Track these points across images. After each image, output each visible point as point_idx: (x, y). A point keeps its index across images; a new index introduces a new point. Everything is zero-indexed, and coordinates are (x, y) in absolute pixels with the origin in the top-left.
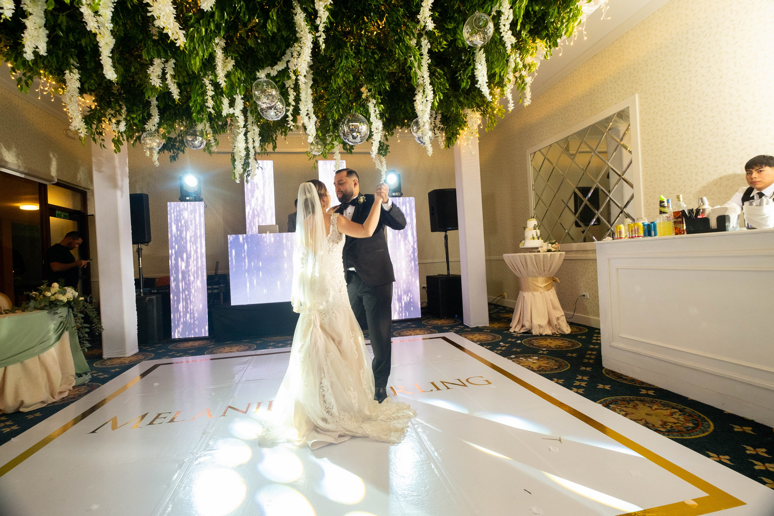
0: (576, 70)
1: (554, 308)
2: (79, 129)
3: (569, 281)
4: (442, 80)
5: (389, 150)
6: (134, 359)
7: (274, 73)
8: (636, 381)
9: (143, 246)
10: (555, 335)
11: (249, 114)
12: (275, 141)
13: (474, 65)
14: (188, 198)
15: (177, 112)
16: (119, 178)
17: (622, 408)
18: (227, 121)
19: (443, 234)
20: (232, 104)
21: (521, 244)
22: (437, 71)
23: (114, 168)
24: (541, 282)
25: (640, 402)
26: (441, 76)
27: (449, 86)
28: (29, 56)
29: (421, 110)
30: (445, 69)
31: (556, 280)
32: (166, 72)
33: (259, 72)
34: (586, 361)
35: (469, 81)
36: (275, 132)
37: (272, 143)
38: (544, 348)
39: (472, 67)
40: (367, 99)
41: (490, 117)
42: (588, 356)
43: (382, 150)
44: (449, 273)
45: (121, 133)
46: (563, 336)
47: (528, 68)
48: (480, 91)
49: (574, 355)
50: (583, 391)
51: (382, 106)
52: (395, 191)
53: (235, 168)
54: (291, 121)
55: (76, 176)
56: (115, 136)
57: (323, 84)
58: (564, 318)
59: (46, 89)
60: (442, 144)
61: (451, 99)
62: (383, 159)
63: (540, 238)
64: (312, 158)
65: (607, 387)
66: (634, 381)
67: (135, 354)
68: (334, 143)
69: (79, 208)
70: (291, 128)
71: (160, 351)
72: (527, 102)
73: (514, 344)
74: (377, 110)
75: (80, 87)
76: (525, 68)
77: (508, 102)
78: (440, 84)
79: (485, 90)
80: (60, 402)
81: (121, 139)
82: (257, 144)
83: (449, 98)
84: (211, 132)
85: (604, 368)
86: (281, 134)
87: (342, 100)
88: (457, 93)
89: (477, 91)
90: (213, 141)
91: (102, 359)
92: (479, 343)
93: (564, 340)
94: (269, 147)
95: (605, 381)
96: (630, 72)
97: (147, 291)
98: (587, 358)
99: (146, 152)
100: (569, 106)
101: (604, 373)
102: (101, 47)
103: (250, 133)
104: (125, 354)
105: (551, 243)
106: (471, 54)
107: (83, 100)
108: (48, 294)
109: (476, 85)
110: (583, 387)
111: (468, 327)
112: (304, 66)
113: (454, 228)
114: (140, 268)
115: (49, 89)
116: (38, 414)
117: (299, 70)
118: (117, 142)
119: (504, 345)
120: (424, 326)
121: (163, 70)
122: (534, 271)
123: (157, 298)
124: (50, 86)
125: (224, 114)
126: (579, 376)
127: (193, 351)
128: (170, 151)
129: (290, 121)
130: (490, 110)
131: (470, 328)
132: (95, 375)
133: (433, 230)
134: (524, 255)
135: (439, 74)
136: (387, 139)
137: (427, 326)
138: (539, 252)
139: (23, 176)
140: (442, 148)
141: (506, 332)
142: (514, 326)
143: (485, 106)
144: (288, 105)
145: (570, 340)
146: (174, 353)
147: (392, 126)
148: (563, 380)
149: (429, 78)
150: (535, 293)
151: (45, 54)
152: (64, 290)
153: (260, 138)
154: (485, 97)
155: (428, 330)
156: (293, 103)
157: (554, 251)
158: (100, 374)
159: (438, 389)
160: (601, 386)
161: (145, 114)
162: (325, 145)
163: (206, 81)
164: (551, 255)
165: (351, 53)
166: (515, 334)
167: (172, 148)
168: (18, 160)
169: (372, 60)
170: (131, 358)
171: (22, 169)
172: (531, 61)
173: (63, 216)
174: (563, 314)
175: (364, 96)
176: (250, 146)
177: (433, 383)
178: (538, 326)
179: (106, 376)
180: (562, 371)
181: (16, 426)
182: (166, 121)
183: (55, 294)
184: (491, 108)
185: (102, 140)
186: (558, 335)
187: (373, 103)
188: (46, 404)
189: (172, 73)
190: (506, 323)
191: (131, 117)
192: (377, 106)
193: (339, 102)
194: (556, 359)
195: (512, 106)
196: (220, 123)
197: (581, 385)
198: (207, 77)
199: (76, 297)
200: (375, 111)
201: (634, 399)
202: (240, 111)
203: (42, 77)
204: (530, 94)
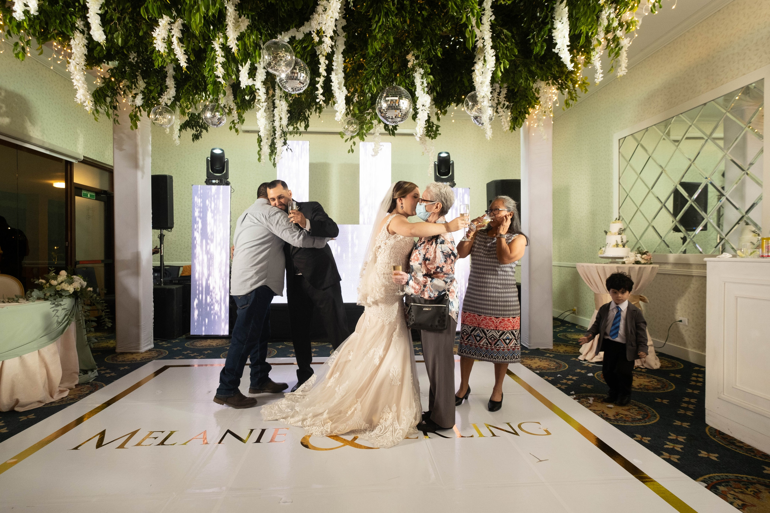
0: (688, 31)
2: (85, 102)
4: (509, 44)
5: (439, 132)
6: (147, 356)
7: (300, 36)
8: (756, 452)
9: (165, 232)
10: (639, 369)
11: (277, 86)
13: (553, 24)
14: (214, 181)
15: (198, 84)
16: (140, 157)
20: (252, 74)
21: (600, 252)
22: (503, 33)
23: (135, 146)
25: (763, 487)
26: (508, 39)
27: (519, 51)
28: (19, 15)
29: (480, 82)
30: (514, 30)
31: (645, 299)
32: (172, 34)
33: (281, 34)
34: (682, 412)
35: (545, 44)
37: (305, 121)
39: (549, 26)
40: (413, 69)
41: (569, 93)
42: (684, 405)
43: (431, 131)
45: (139, 107)
46: (651, 372)
47: (625, 27)
48: (557, 57)
49: (664, 402)
50: (677, 460)
51: (431, 77)
53: (261, 149)
54: (321, 94)
56: (133, 110)
58: (652, 348)
59: (61, 58)
60: (506, 125)
61: (519, 69)
62: (431, 141)
63: (626, 246)
64: (349, 140)
65: (714, 457)
66: (753, 452)
67: (149, 351)
68: (373, 121)
69: (106, 188)
70: (321, 103)
71: (175, 349)
73: (584, 378)
74: (425, 82)
75: (87, 54)
76: (622, 27)
77: (595, 71)
78: (506, 49)
79: (565, 56)
80: (58, 403)
81: (139, 114)
82: (285, 122)
83: (517, 67)
84: (235, 108)
85: (707, 425)
86: (316, 111)
87: (382, 69)
88: (528, 61)
89: (554, 59)
91: (115, 353)
92: (538, 372)
93: (651, 377)
94: (301, 126)
95: (711, 447)
98: (684, 408)
99: (166, 129)
101: (708, 433)
103: (278, 108)
104: (139, 349)
105: (640, 253)
106: (549, 10)
109: (553, 50)
110: (677, 453)
112: (330, 24)
114: (161, 256)
116: (31, 416)
117: (323, 29)
118: (134, 118)
119: (571, 377)
121: (169, 32)
124: (64, 54)
125: (243, 86)
126: (672, 434)
127: (209, 351)
128: (193, 129)
129: (319, 95)
130: (570, 83)
131: (530, 350)
132: (103, 372)
134: (603, 267)
135: (506, 36)
136: (438, 119)
138: (624, 263)
141: (574, 359)
142: (584, 353)
143: (564, 78)
144: (318, 75)
145: (659, 378)
146: (189, 352)
147: (445, 103)
148: (649, 439)
149: (491, 40)
151: (38, 14)
152: (72, 278)
153: (289, 115)
154: (565, 66)
156: (324, 73)
157: (644, 264)
158: (108, 371)
159: (481, 435)
160: (703, 454)
162: (362, 124)
163: (216, 45)
164: (640, 268)
165: (393, 8)
166: (586, 364)
167: (195, 126)
169: (419, 18)
170: (144, 355)
172: (630, 18)
173: (89, 196)
175: (410, 65)
176: (277, 124)
177: (474, 426)
179: (113, 374)
180: (648, 423)
181: (6, 428)
182: (186, 94)
183: (62, 282)
184: (572, 80)
185: (116, 115)
186: (643, 370)
187: (420, 73)
188: (44, 404)
189: (178, 36)
190: (574, 347)
191: (148, 89)
192: (424, 77)
193: (379, 71)
194: (640, 406)
195: (600, 77)
196: (247, 98)
197: (676, 448)
198: (217, 39)
199: (84, 286)
200: (423, 83)
201: (754, 481)
202: (262, 82)
203: (55, 44)
204: (627, 61)
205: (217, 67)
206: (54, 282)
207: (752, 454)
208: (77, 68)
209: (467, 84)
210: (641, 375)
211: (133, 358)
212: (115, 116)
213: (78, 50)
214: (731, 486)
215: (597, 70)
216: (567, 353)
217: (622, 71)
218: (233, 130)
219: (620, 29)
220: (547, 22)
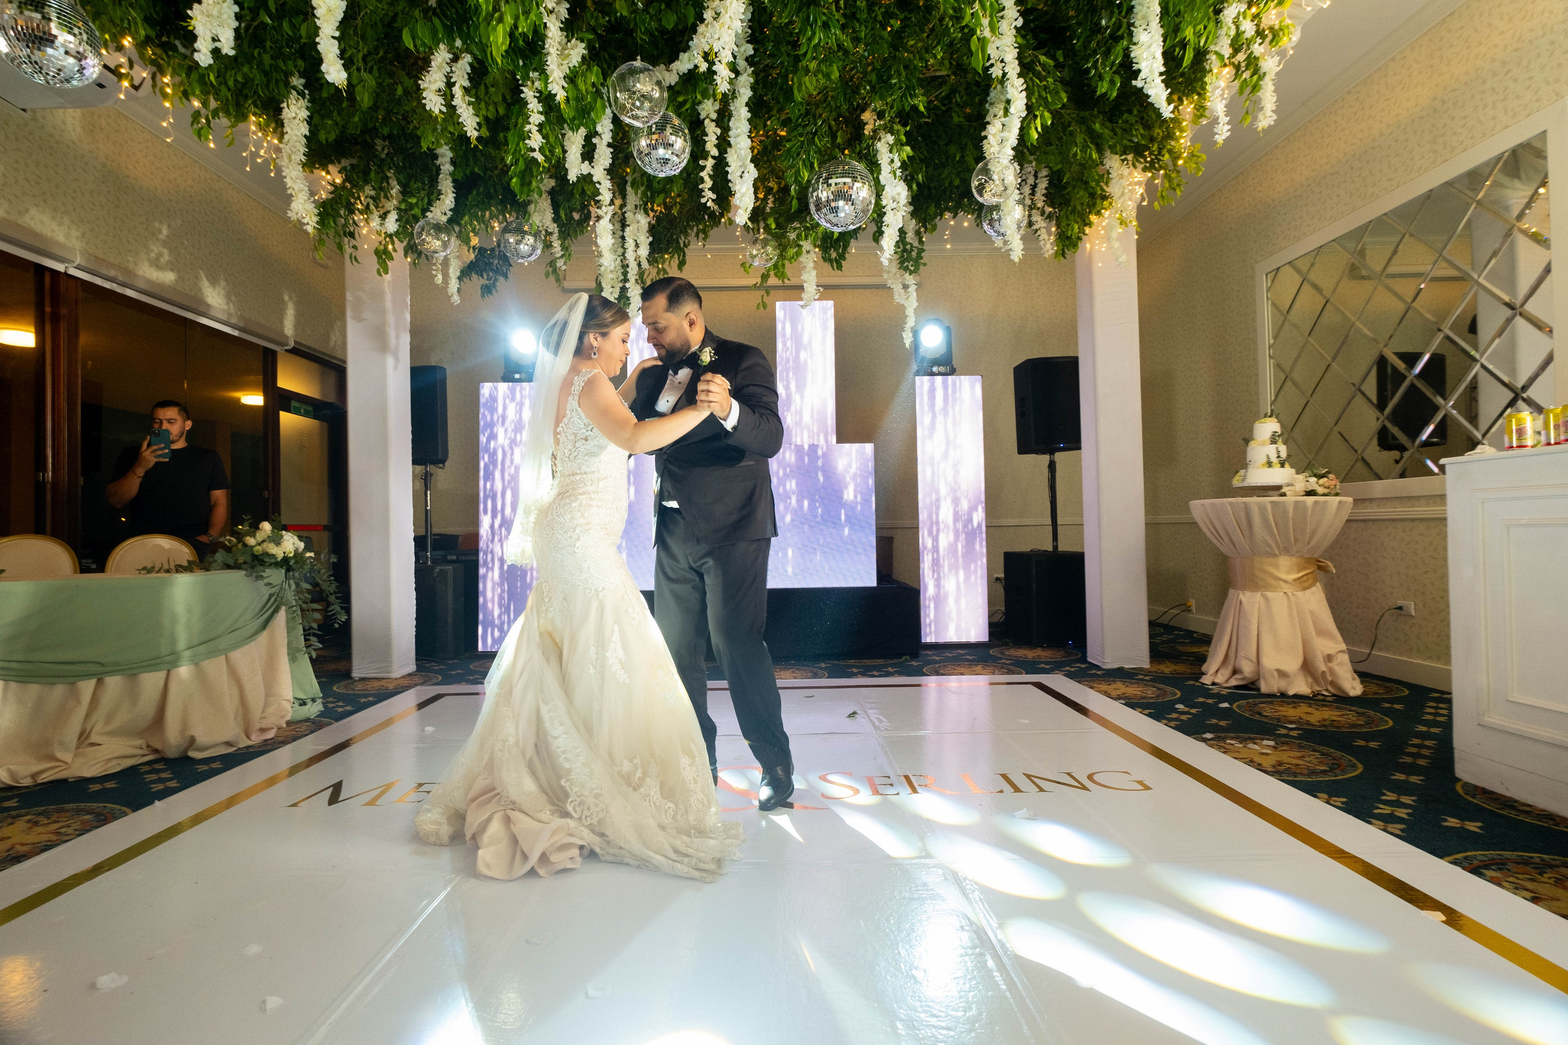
0: (1393, 60)
1: (1320, 632)
2: (305, 217)
3: (1359, 572)
4: (1050, 80)
5: (924, 261)
6: (405, 682)
7: (672, 79)
8: (1558, 819)
9: (430, 468)
10: (1320, 697)
11: (629, 188)
13: (1131, 34)
14: (517, 376)
15: (492, 191)
16: (392, 332)
17: (1520, 882)
19: (1045, 459)
21: (1237, 478)
22: (1039, 61)
23: (383, 312)
24: (1286, 569)
26: (1049, 73)
27: (1068, 95)
28: (204, 58)
29: (998, 141)
30: (1059, 55)
31: (1327, 566)
32: (452, 80)
34: (1408, 760)
35: (1117, 75)
36: (686, 235)
37: (678, 254)
38: (1291, 722)
39: (1125, 42)
40: (875, 136)
41: (1166, 176)
42: (1413, 749)
43: (908, 260)
44: (1055, 547)
45: (391, 236)
46: (1342, 700)
47: (1270, 37)
48: (1141, 96)
49: (1373, 744)
50: (1401, 830)
51: (908, 149)
52: (936, 362)
54: (709, 189)
56: (380, 243)
58: (1345, 658)
59: (262, 153)
60: (1049, 248)
61: (1071, 129)
62: (910, 279)
63: (1287, 465)
65: (1473, 827)
67: (409, 675)
68: (801, 243)
69: (331, 398)
70: (709, 204)
71: (453, 673)
72: (1266, 119)
73: (1212, 711)
74: (896, 160)
75: (308, 134)
76: (1263, 38)
77: (1215, 120)
78: (1045, 90)
79: (1157, 92)
81: (391, 247)
82: (644, 251)
83: (1066, 124)
84: (556, 230)
85: (1459, 780)
86: (697, 235)
87: (819, 138)
88: (1086, 114)
89: (1135, 112)
90: (558, 248)
91: (349, 677)
92: (1125, 701)
93: (1345, 709)
95: (1466, 811)
96: (1552, 43)
97: (440, 557)
98: (1411, 754)
99: (436, 276)
100: (1374, 148)
101: (1461, 791)
102: (319, 19)
103: (631, 228)
104: (392, 672)
105: (1315, 476)
106: (1124, 13)
107: (329, 177)
108: (251, 541)
109: (1134, 83)
110: (1400, 820)
111: (1098, 667)
112: (727, 40)
113: (1071, 445)
114: (426, 511)
115: (265, 153)
116: (216, 765)
117: (716, 48)
118: (382, 254)
119: (1187, 709)
120: (995, 659)
121: (448, 77)
122: (1270, 541)
123: (454, 568)
124: (268, 148)
125: (572, 177)
126: (1388, 793)
128: (482, 277)
129: (706, 190)
130: (1167, 157)
131: (1103, 670)
132: (331, 705)
133: (1024, 448)
134: (1245, 503)
135: (1043, 66)
136: (921, 242)
137: (1001, 659)
138: (1284, 495)
139: (236, 333)
140: (1047, 255)
141: (1191, 682)
142: (1212, 670)
143: (1156, 149)
144: (704, 154)
145: (1361, 709)
146: (477, 676)
147: (932, 209)
148: (1345, 800)
149: (1017, 62)
150: (1269, 594)
151: (232, 53)
152: (281, 535)
153: (651, 239)
154: (1157, 112)
155: (1002, 668)
156: (715, 152)
157: (1324, 495)
158: (340, 703)
159: (1017, 789)
160: (1453, 822)
161: (431, 194)
162: (782, 248)
163: (529, 93)
164: (1316, 502)
165: (837, 15)
166: (1215, 689)
167: (485, 270)
168: (228, 303)
170: (398, 681)
171: (234, 320)
172: (1278, 21)
173: (302, 411)
174: (1343, 647)
175: (868, 130)
176: (630, 255)
177: (1004, 776)
178: (1276, 674)
179: (346, 707)
180: (1339, 777)
181: (175, 781)
183: (263, 541)
184: (1170, 152)
185: (353, 247)
186: (1329, 697)
187: (888, 143)
188: (234, 748)
189: (463, 83)
190: (1192, 664)
191: (407, 202)
194: (1323, 750)
195: (1224, 130)
196: (576, 216)
197: (1396, 813)
198: (530, 83)
199: (300, 550)
200: (892, 161)
201: (1553, 863)
202: (605, 170)
203: (253, 128)
204: (1275, 99)
205: (530, 131)
207: (1551, 822)
210: (1323, 704)
211: (380, 685)
212: (352, 250)
213: (296, 127)
214: (1509, 870)
215: (1218, 118)
216: (1178, 673)
218: (552, 278)
219: (1259, 41)
220: (1123, 34)
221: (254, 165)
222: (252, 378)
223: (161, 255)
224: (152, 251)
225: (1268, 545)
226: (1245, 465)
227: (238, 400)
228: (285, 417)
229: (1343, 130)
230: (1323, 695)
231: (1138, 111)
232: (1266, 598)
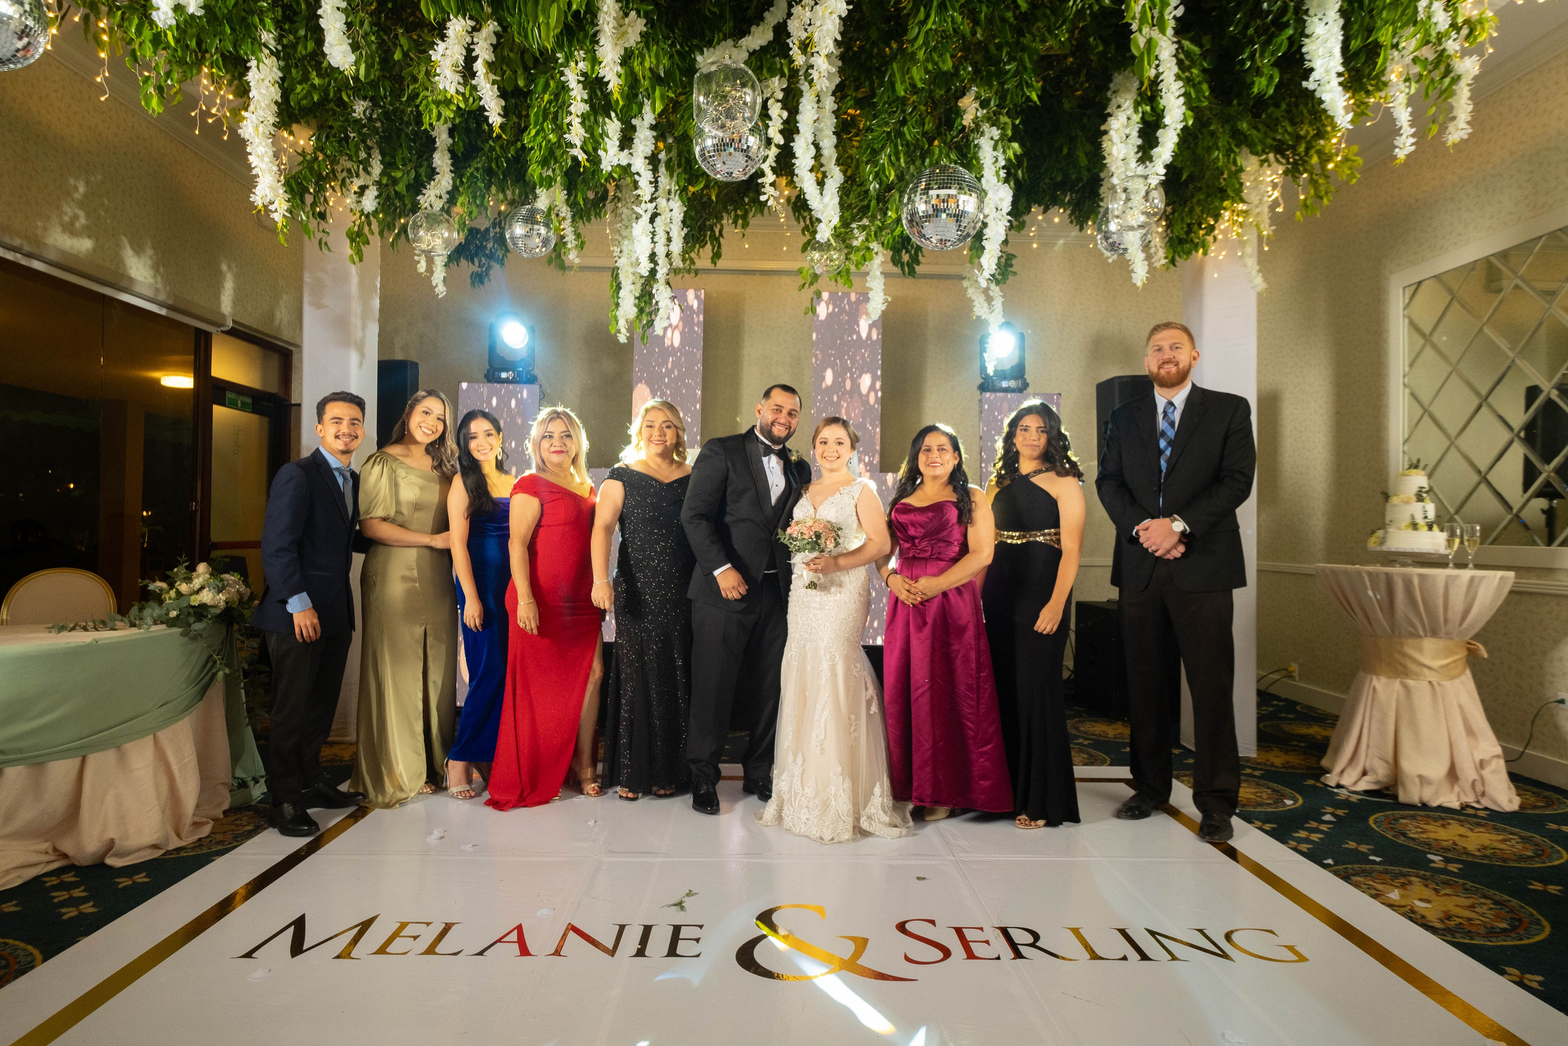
1: (1470, 732)
2: (272, 203)
4: (1195, 71)
7: (739, 58)
10: (1470, 811)
11: (662, 169)
12: (717, 240)
14: (504, 375)
15: (494, 165)
16: (356, 321)
18: (606, 191)
20: (626, 141)
21: (1373, 538)
23: (346, 299)
24: (1432, 654)
26: (1192, 61)
27: (1211, 89)
28: (164, 16)
29: (1121, 157)
30: (1206, 40)
31: (1478, 649)
32: (474, 54)
33: (702, 53)
35: (1279, 71)
36: (719, 218)
37: (712, 244)
38: (1445, 850)
39: (1293, 31)
40: (977, 129)
41: (1313, 182)
45: (367, 216)
46: (1496, 818)
47: (1465, 31)
48: (1313, 100)
49: (1551, 889)
51: (1016, 145)
53: (618, 305)
54: (771, 185)
55: (273, 315)
56: (353, 222)
57: (857, 89)
58: (1501, 764)
59: (214, 111)
60: (1160, 253)
61: (1212, 128)
63: (1435, 527)
68: (870, 246)
69: (273, 388)
70: (769, 203)
73: (1346, 828)
74: (1001, 159)
75: (280, 100)
76: (1458, 33)
77: (1397, 132)
79: (1333, 97)
80: (193, 849)
81: (366, 229)
82: (677, 246)
83: (1208, 123)
84: (569, 215)
86: (737, 220)
87: (909, 130)
89: (1284, 106)
90: (570, 238)
93: (1505, 830)
94: (703, 257)
99: (419, 262)
100: (1549, 150)
103: (663, 217)
107: (291, 138)
108: (187, 589)
109: (1304, 84)
112: (830, 28)
115: (218, 110)
116: (141, 878)
117: (816, 38)
118: (357, 237)
119: (1316, 826)
121: (469, 50)
122: (1415, 620)
124: (222, 105)
125: (606, 166)
128: (473, 262)
129: (767, 186)
130: (1315, 160)
134: (1387, 574)
139: (163, 312)
140: (1158, 265)
141: (1311, 782)
142: (1337, 768)
143: (1302, 149)
144: (769, 142)
145: (1524, 833)
148: (1537, 976)
149: (1174, 60)
150: (1410, 682)
151: (200, 13)
152: (222, 579)
153: (686, 230)
154: (1328, 118)
156: (779, 139)
159: (1144, 957)
161: (422, 171)
163: (572, 77)
164: (1473, 578)
166: (1344, 794)
167: (477, 255)
168: (155, 276)
169: (1009, 15)
171: (162, 297)
172: (1475, 12)
173: (241, 405)
174: (1498, 750)
175: (967, 120)
176: (661, 251)
177: (1123, 932)
178: (1418, 781)
180: (1526, 942)
181: (91, 904)
182: (469, 187)
183: (202, 588)
184: (1320, 153)
185: (323, 231)
186: (1482, 814)
187: (992, 139)
188: (161, 852)
189: (487, 57)
190: (1308, 753)
191: (390, 177)
192: (1000, 145)
193: (900, 134)
194: (1497, 898)
195: (1408, 144)
198: (573, 64)
199: (245, 597)
200: (997, 160)
202: (646, 158)
203: (205, 82)
204: (1471, 108)
205: (570, 124)
206: (184, 588)
208: (261, 129)
209: (1083, 161)
210: (1479, 825)
211: (335, 755)
212: (321, 234)
213: (264, 91)
215: (1400, 128)
216: (1292, 767)
217: (1458, 131)
219: (1454, 35)
220: (1288, 21)
221: (204, 126)
222: (177, 358)
223: (76, 217)
224: (66, 214)
225: (1413, 625)
226: (1383, 525)
227: (157, 382)
228: (219, 412)
229: (1510, 124)
230: (1473, 808)
231: (1288, 105)
232: (1405, 687)
